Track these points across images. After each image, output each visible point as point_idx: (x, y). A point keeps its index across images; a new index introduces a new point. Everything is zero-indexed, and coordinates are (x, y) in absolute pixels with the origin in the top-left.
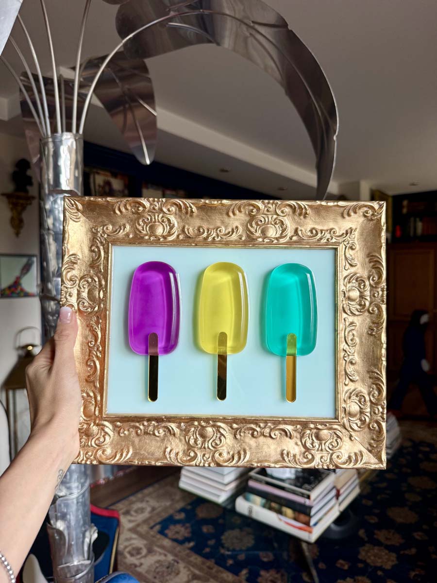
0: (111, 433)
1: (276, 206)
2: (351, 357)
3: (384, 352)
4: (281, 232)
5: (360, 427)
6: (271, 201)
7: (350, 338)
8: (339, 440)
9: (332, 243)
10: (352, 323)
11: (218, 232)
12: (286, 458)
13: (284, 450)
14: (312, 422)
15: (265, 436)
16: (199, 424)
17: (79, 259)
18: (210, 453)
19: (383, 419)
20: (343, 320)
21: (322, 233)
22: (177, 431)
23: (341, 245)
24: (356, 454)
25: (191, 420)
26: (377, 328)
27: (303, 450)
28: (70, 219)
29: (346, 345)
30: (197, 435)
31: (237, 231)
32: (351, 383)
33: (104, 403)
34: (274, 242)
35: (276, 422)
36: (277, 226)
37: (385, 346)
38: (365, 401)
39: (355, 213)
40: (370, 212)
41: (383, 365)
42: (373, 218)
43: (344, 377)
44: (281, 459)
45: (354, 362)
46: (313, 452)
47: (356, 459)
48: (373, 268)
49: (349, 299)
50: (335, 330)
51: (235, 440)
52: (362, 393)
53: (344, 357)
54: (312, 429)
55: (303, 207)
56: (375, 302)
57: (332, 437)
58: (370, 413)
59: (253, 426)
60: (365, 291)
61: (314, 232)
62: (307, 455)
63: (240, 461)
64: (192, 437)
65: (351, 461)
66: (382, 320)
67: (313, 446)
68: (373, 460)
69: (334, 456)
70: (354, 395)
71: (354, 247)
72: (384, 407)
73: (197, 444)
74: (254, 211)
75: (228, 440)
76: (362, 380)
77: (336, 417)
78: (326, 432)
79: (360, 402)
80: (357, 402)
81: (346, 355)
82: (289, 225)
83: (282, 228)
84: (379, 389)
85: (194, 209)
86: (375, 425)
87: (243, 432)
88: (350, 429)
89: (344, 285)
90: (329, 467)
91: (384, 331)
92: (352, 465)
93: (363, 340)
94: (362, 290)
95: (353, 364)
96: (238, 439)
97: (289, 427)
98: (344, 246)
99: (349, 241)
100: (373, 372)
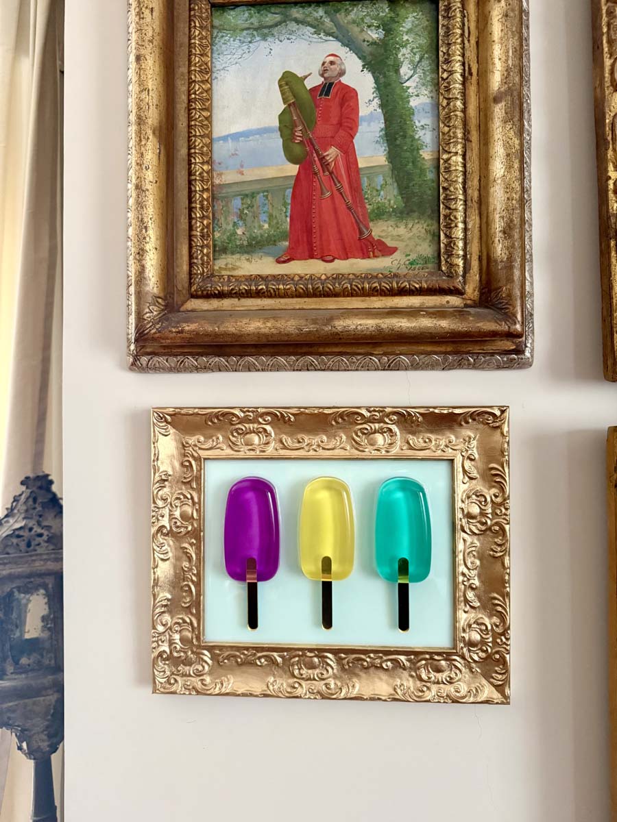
0: (210, 662)
1: (384, 414)
2: (471, 581)
3: (507, 577)
4: (390, 441)
5: (481, 658)
7: (469, 561)
9: (449, 453)
10: (472, 544)
11: (320, 443)
12: (399, 691)
14: (427, 653)
15: (376, 667)
16: (304, 654)
17: (170, 475)
18: (316, 684)
19: (507, 650)
20: (462, 541)
21: (437, 442)
22: (279, 660)
23: (458, 456)
24: (476, 688)
25: (294, 650)
28: (159, 435)
29: (465, 568)
30: (302, 665)
31: (341, 440)
32: (471, 610)
33: (201, 631)
34: (383, 454)
35: (387, 653)
36: (385, 435)
37: (508, 570)
38: (486, 629)
39: (474, 419)
40: (491, 419)
42: (495, 425)
43: (463, 604)
44: (394, 692)
45: (474, 586)
46: (429, 684)
47: (476, 693)
48: (496, 483)
49: (469, 516)
50: (454, 552)
51: (343, 670)
52: (484, 620)
53: (463, 581)
54: (427, 659)
55: (413, 414)
56: (497, 521)
57: (450, 669)
58: (493, 643)
59: (363, 657)
60: (487, 508)
61: (428, 441)
62: (422, 688)
63: (349, 694)
64: (297, 667)
65: (471, 695)
66: (505, 541)
67: (428, 678)
68: (496, 695)
69: (453, 689)
70: (474, 623)
71: (473, 458)
72: (507, 637)
73: (302, 675)
74: (359, 419)
75: (335, 671)
76: (484, 607)
77: (455, 647)
78: (443, 663)
79: (481, 630)
80: (478, 630)
81: (465, 579)
82: (398, 433)
83: (391, 436)
84: (502, 617)
85: (292, 419)
86: (497, 656)
87: (352, 662)
88: (470, 660)
89: (463, 502)
90: (446, 701)
91: (507, 553)
92: (472, 700)
93: (485, 562)
94: (483, 507)
95: (473, 589)
96: (346, 670)
97: (403, 658)
98: (461, 457)
99: (467, 451)
100: (496, 599)
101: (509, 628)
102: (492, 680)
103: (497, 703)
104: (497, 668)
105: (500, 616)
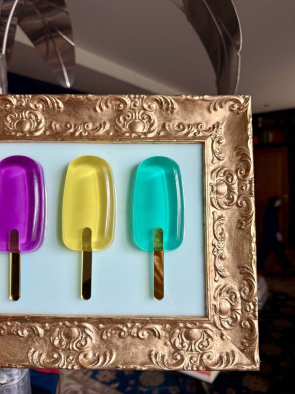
1: (142, 100)
2: (221, 252)
3: (254, 245)
4: (148, 127)
5: (231, 325)
6: (137, 96)
7: (219, 233)
8: (210, 340)
9: (199, 137)
10: (220, 217)
11: (85, 127)
12: (154, 359)
13: (152, 351)
14: (181, 321)
15: (133, 337)
16: (64, 324)
18: (75, 355)
19: (255, 316)
20: (211, 215)
21: (189, 127)
22: (41, 331)
23: (208, 139)
24: (227, 354)
25: (55, 320)
26: (246, 221)
27: (172, 350)
29: (215, 240)
30: (62, 336)
31: (105, 126)
32: (221, 279)
34: (142, 137)
35: (144, 322)
36: (145, 121)
37: (254, 239)
38: (236, 297)
39: (221, 107)
40: (236, 106)
41: (253, 260)
42: (239, 112)
43: (213, 273)
44: (149, 361)
45: (223, 257)
46: (182, 352)
47: (227, 359)
48: (241, 161)
49: (217, 192)
50: (204, 225)
51: (101, 340)
52: (233, 289)
53: (213, 252)
54: (182, 328)
55: (169, 101)
56: (243, 196)
57: (202, 336)
58: (242, 311)
59: (120, 326)
60: (233, 184)
61: (181, 127)
62: (176, 356)
63: (105, 364)
64: (57, 338)
65: (222, 362)
66: (251, 213)
67: (182, 346)
68: (246, 360)
69: (205, 357)
70: (224, 291)
71: (221, 141)
72: (255, 304)
73: (61, 345)
74: (121, 106)
75: (94, 341)
76: (232, 276)
77: (207, 315)
78: (196, 331)
79: (231, 298)
80: (228, 298)
81: (215, 250)
82: (156, 121)
83: (150, 122)
85: (61, 105)
86: (246, 323)
87: (110, 332)
88: (221, 328)
89: (212, 179)
94: (229, 184)
95: (222, 259)
96: (104, 340)
97: (157, 327)
98: (211, 140)
99: (216, 135)
101: (256, 295)
103: (248, 369)
105: (249, 285)
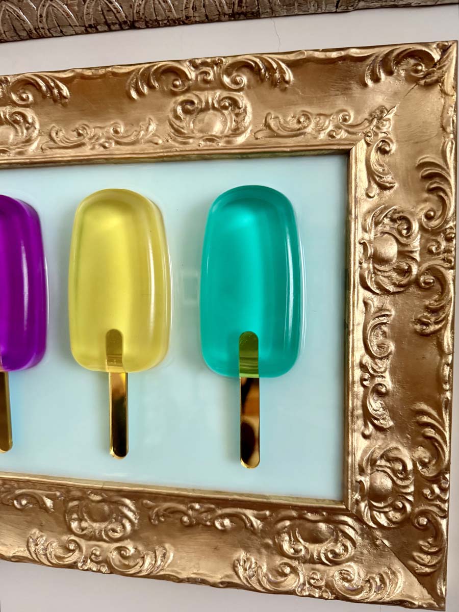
1: (220, 69)
2: (378, 380)
3: (447, 371)
4: (234, 123)
7: (376, 342)
9: (341, 139)
10: (379, 311)
11: (111, 132)
12: (240, 571)
14: (293, 507)
15: (206, 526)
16: (85, 495)
20: (361, 305)
22: (49, 503)
23: (359, 144)
27: (277, 557)
29: (367, 357)
30: (84, 514)
31: (148, 127)
32: (377, 434)
34: (220, 145)
35: (222, 503)
36: (226, 112)
37: (450, 359)
38: (404, 469)
40: (423, 68)
41: (445, 399)
42: (429, 81)
43: (360, 422)
44: (232, 572)
45: (383, 390)
46: (295, 562)
47: (381, 584)
48: (430, 192)
49: (376, 258)
52: (399, 453)
53: (362, 380)
54: (294, 518)
55: (275, 66)
57: (335, 536)
58: (415, 497)
59: (182, 507)
60: (411, 241)
61: (303, 120)
62: (283, 568)
63: (157, 569)
64: (75, 517)
65: (371, 589)
67: (295, 550)
68: (419, 590)
69: (337, 575)
70: (382, 457)
71: (387, 148)
72: (443, 485)
73: (83, 529)
74: (177, 83)
75: (137, 527)
76: (400, 428)
77: (344, 499)
78: (323, 526)
79: (394, 471)
80: (388, 471)
81: (367, 376)
82: (249, 109)
83: (237, 115)
84: (435, 448)
85: (66, 91)
86: (424, 521)
87: (164, 516)
88: (371, 524)
89: (365, 230)
90: (325, 595)
91: (449, 325)
92: (373, 597)
93: (405, 346)
94: (403, 240)
95: (381, 395)
96: (155, 526)
97: (249, 513)
98: (365, 146)
99: (376, 134)
100: (423, 413)
101: (448, 469)
102: (411, 563)
103: (420, 607)
104: (421, 543)
105: (431, 447)
